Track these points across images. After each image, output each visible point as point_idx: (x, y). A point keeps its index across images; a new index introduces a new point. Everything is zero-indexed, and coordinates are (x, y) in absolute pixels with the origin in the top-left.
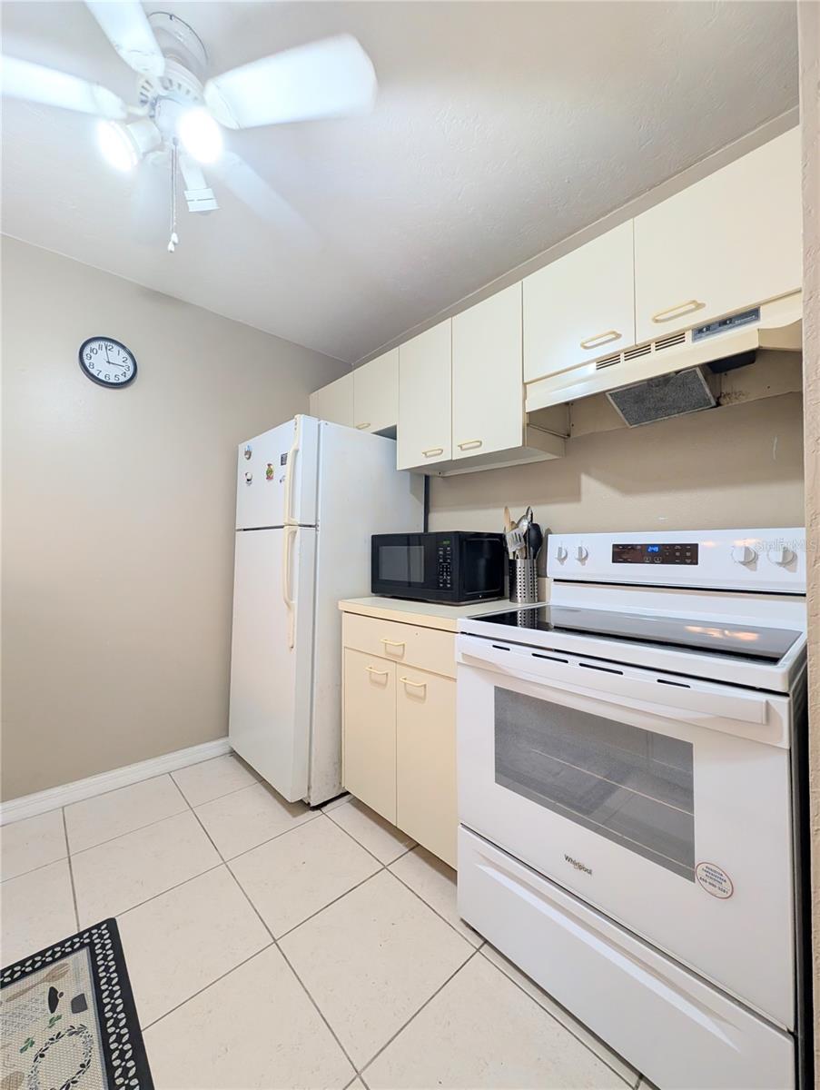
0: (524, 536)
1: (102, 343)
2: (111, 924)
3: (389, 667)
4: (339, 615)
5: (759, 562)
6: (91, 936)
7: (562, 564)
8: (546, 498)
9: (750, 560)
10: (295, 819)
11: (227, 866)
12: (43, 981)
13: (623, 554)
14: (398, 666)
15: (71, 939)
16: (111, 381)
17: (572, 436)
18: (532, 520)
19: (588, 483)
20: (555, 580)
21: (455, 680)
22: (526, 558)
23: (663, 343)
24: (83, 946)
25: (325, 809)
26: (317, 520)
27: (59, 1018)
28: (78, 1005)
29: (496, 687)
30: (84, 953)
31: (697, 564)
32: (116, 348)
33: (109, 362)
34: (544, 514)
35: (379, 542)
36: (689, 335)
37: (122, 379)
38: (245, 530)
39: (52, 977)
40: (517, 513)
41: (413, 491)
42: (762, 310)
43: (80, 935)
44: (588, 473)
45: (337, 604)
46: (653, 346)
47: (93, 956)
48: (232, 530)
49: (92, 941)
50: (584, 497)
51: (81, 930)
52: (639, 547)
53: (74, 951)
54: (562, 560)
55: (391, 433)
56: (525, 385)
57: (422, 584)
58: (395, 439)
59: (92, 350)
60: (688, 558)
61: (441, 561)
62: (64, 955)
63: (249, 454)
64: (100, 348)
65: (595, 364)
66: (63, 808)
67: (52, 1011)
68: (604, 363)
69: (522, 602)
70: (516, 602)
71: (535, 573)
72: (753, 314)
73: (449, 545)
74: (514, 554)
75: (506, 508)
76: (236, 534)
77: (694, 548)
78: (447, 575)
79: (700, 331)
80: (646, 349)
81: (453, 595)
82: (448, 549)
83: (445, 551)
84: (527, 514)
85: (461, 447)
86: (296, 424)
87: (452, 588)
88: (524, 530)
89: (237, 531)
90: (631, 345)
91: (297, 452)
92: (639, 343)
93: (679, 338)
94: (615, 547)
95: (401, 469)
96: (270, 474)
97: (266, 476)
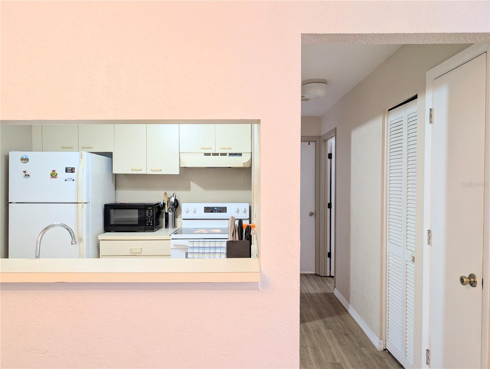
0: (173, 204)
4: (98, 241)
5: (239, 212)
7: (187, 213)
13: (207, 210)
18: (175, 197)
19: (193, 185)
20: (183, 219)
21: (170, 255)
22: (173, 212)
23: (222, 154)
26: (89, 200)
29: (186, 253)
34: (181, 195)
35: (107, 208)
36: (228, 154)
40: (170, 193)
42: (242, 154)
44: (193, 181)
45: (97, 237)
50: (191, 189)
52: (212, 208)
54: (187, 212)
56: (180, 153)
57: (137, 224)
58: (112, 158)
60: (224, 211)
61: (147, 215)
65: (204, 154)
68: (206, 154)
69: (171, 228)
70: (168, 228)
71: (175, 217)
72: (240, 154)
73: (151, 209)
74: (168, 210)
75: (166, 192)
76: (9, 204)
77: (226, 208)
78: (150, 221)
79: (231, 154)
80: (217, 154)
81: (153, 228)
82: (152, 210)
83: (149, 211)
84: (173, 195)
85: (151, 170)
86: (82, 155)
87: (153, 225)
88: (172, 201)
89: (11, 203)
90: (214, 152)
91: (83, 168)
92: (216, 152)
93: (226, 154)
94: (205, 208)
95: (115, 173)
96: (54, 175)
97: (50, 176)
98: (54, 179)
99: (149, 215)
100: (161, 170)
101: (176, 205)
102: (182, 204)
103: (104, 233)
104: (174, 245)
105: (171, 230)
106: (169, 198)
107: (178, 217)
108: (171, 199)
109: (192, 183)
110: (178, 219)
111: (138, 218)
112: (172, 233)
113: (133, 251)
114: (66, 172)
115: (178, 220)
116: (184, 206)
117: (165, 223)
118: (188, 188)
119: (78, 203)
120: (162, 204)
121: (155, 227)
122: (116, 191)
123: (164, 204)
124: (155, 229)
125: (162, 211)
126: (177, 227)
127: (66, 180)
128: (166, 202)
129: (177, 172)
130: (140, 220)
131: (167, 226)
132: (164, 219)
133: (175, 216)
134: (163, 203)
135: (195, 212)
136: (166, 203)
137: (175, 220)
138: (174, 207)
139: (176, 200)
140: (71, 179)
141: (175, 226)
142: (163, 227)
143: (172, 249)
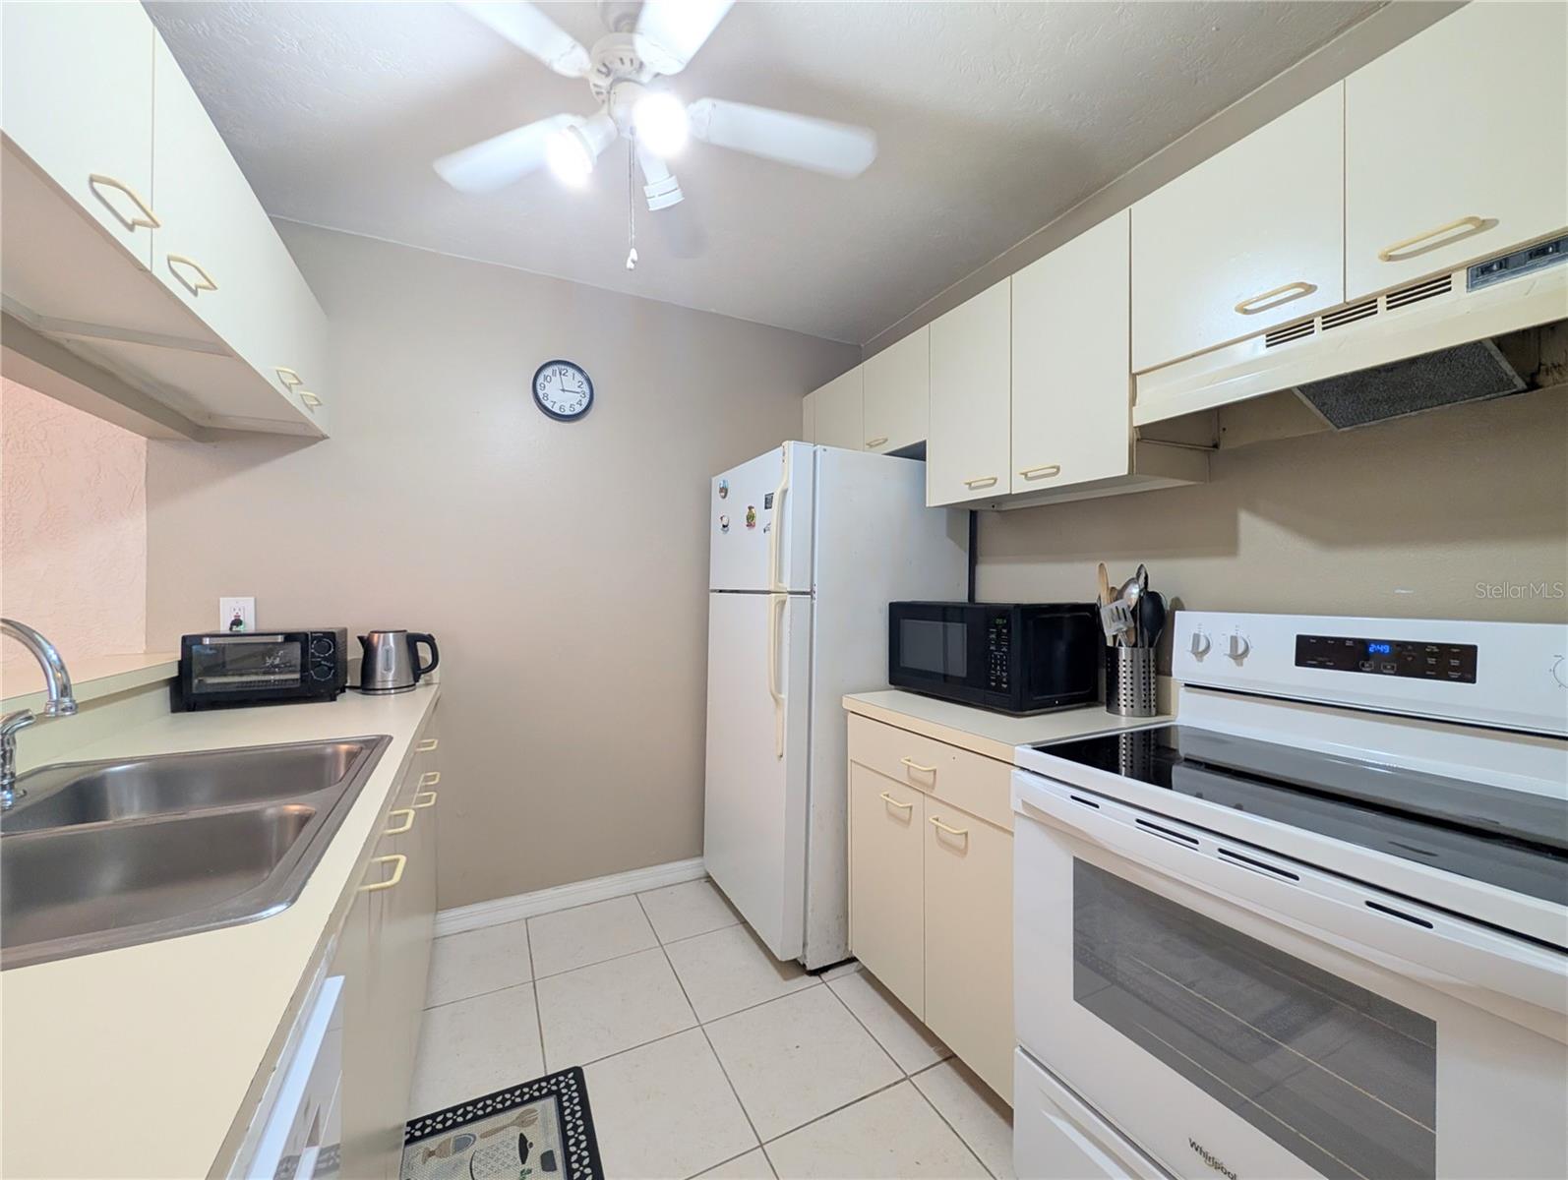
0: (1133, 612)
1: (556, 367)
2: (577, 1073)
3: (914, 798)
4: (844, 714)
6: (558, 1083)
7: (1200, 660)
8: (1173, 548)
10: (785, 983)
11: (703, 1030)
12: (512, 1124)
13: (1313, 652)
14: (926, 799)
15: (539, 1081)
16: (565, 413)
17: (1221, 447)
18: (1146, 583)
19: (1248, 523)
20: (1187, 686)
21: (1011, 834)
22: (1135, 646)
23: (1400, 297)
24: (550, 1093)
25: (826, 976)
26: (812, 585)
27: (530, 1171)
28: (548, 1163)
29: (1075, 859)
30: (551, 1102)
31: (1473, 681)
32: (571, 371)
33: (563, 390)
34: (1167, 576)
35: (901, 614)
36: (1459, 280)
37: (579, 409)
38: (721, 591)
39: (522, 1122)
40: (1120, 571)
41: (952, 534)
43: (547, 1079)
44: (1253, 509)
45: (840, 700)
46: (1382, 302)
47: (561, 1109)
48: (704, 591)
49: (559, 1090)
50: (1244, 549)
51: (549, 1073)
52: (1348, 643)
53: (541, 1097)
54: (1199, 653)
55: (917, 452)
56: (1133, 377)
57: (964, 679)
58: (925, 460)
59: (545, 378)
60: (1455, 669)
61: (992, 648)
62: (533, 1099)
63: (724, 491)
64: (554, 373)
65: (1262, 338)
66: (527, 919)
67: (523, 1162)
68: (1276, 336)
73: (1005, 626)
74: (1115, 639)
75: (1102, 568)
76: (710, 595)
77: (1469, 651)
78: (1001, 670)
79: (1492, 268)
80: (1365, 308)
81: (1011, 702)
82: (1006, 631)
83: (999, 633)
84: (1137, 575)
85: (1026, 476)
86: (784, 454)
88: (1131, 601)
89: (711, 592)
90: (1337, 302)
92: (1356, 294)
93: (1439, 284)
94: (1302, 641)
95: (932, 505)
96: (750, 520)
97: (746, 523)
98: (749, 531)
99: (999, 649)
100: (1058, 469)
101: (1152, 617)
102: (1179, 613)
104: (1026, 803)
106: (1117, 590)
108: (1125, 594)
109: (1244, 518)
113: (914, 772)
114: (765, 507)
116: (1184, 625)
118: (1227, 544)
119: (770, 592)
127: (764, 530)
129: (1116, 463)
135: (1238, 659)
136: (1107, 603)
138: (1145, 625)
139: (1148, 595)
143: (1015, 813)
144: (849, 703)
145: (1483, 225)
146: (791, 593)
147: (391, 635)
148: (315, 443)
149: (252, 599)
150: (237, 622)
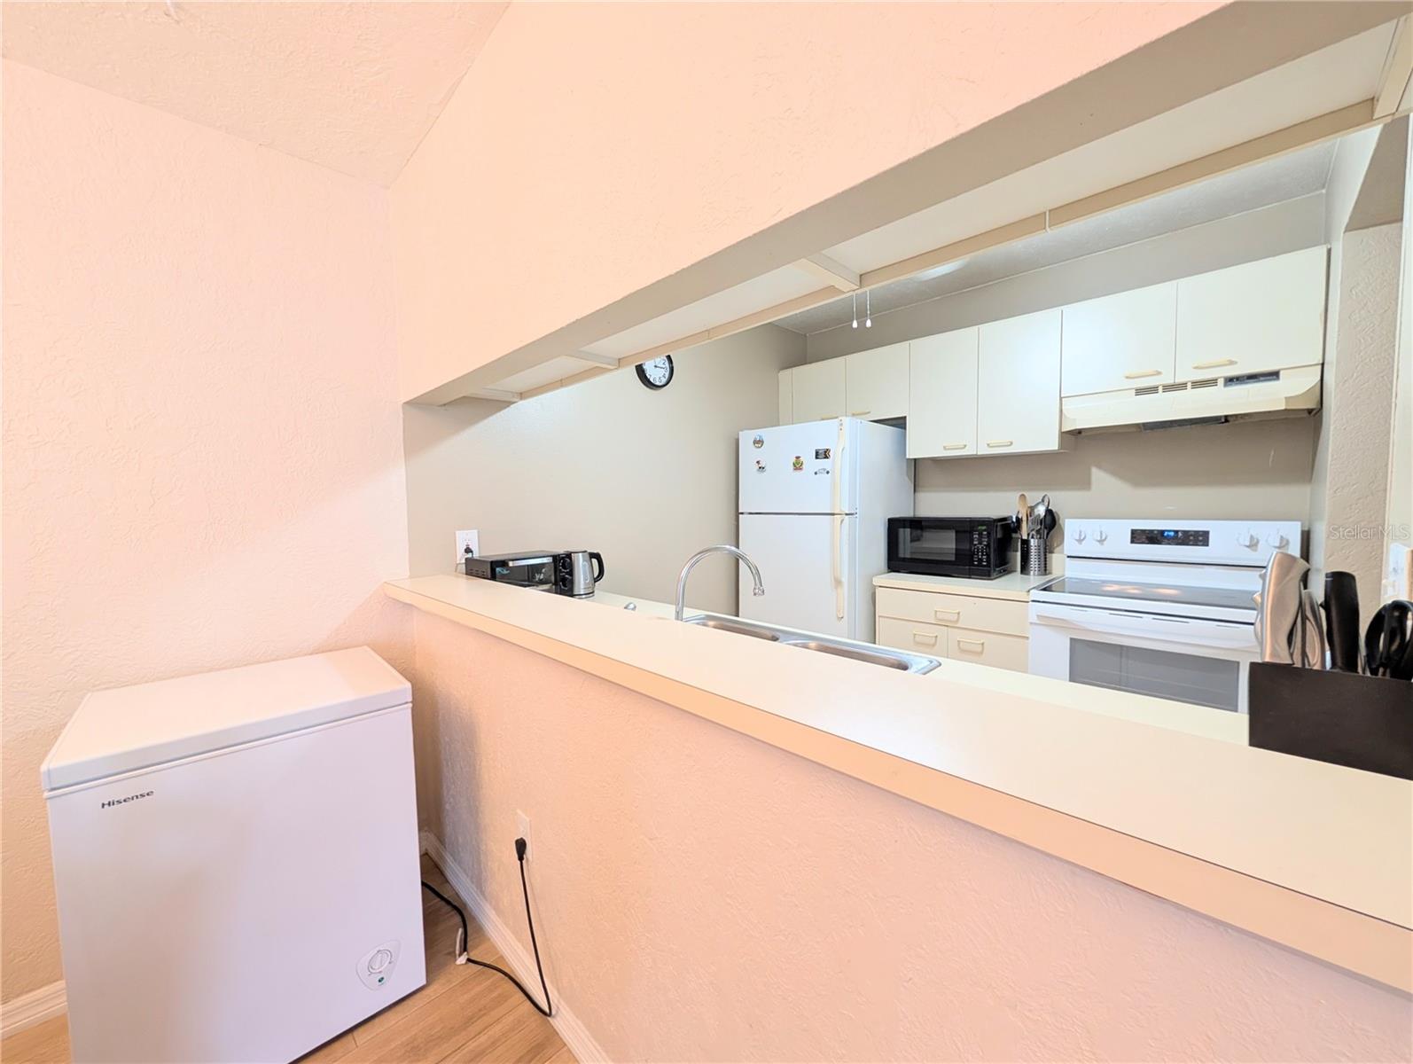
0: (1042, 521)
3: (937, 631)
4: (874, 588)
5: (1259, 545)
7: (1081, 544)
8: (1061, 485)
9: (1253, 545)
13: (1139, 537)
14: (950, 629)
16: (657, 383)
18: (1047, 505)
19: (1097, 474)
20: (1068, 557)
21: (1027, 638)
22: (1040, 538)
23: (1198, 384)
26: (855, 509)
29: (1071, 639)
31: (1208, 546)
33: (656, 367)
34: (1061, 500)
35: (894, 526)
36: (1221, 382)
37: (664, 380)
40: (1033, 497)
42: (1281, 373)
44: (1099, 467)
45: (872, 581)
46: (1189, 385)
50: (1094, 486)
52: (1156, 532)
54: (1080, 540)
55: (900, 423)
56: (1061, 398)
57: (953, 561)
58: (905, 428)
60: (1201, 541)
61: (976, 543)
63: (759, 442)
65: (1134, 391)
68: (1140, 392)
69: (1034, 575)
70: (1028, 574)
71: (1047, 550)
72: (1275, 375)
73: (985, 530)
74: (1028, 535)
75: (1023, 495)
76: (740, 516)
77: (1206, 534)
78: (983, 555)
79: (1230, 381)
80: (1183, 386)
81: (989, 571)
82: (985, 533)
83: (980, 534)
84: (1043, 501)
85: (988, 445)
86: (841, 425)
87: (988, 565)
88: (1039, 515)
89: (742, 513)
90: (1171, 382)
91: (843, 450)
92: (1178, 381)
93: (1213, 382)
94: (1133, 532)
95: (911, 457)
96: (798, 465)
97: (792, 467)
98: (798, 472)
99: (980, 543)
100: (1012, 443)
101: (1050, 523)
102: (1067, 520)
103: (885, 573)
104: (1038, 616)
105: (1034, 579)
106: (1032, 509)
107: (1055, 551)
108: (1036, 510)
109: (1094, 471)
110: (1054, 555)
111: (956, 549)
112: (1034, 588)
113: (940, 616)
114: (817, 458)
115: (1056, 559)
116: (1070, 527)
117: (1022, 562)
118: (1085, 484)
119: (833, 514)
120: (1014, 520)
121: (995, 570)
122: (918, 494)
123: (1019, 521)
124: (995, 575)
125: (1014, 535)
126: (1050, 573)
127: (816, 473)
128: (1023, 515)
129: (1053, 445)
130: (958, 552)
131: (1025, 568)
132: (1019, 554)
133: (1045, 549)
134: (1017, 518)
135: (1101, 541)
136: (1024, 519)
137: (1046, 558)
138: (1045, 528)
139: (1049, 512)
140: (824, 469)
141: (1045, 570)
142: (1015, 571)
143: (1031, 623)
144: (877, 581)
145: (1232, 363)
146: (847, 514)
147: (580, 554)
148: (508, 406)
149: (476, 531)
150: (468, 550)
